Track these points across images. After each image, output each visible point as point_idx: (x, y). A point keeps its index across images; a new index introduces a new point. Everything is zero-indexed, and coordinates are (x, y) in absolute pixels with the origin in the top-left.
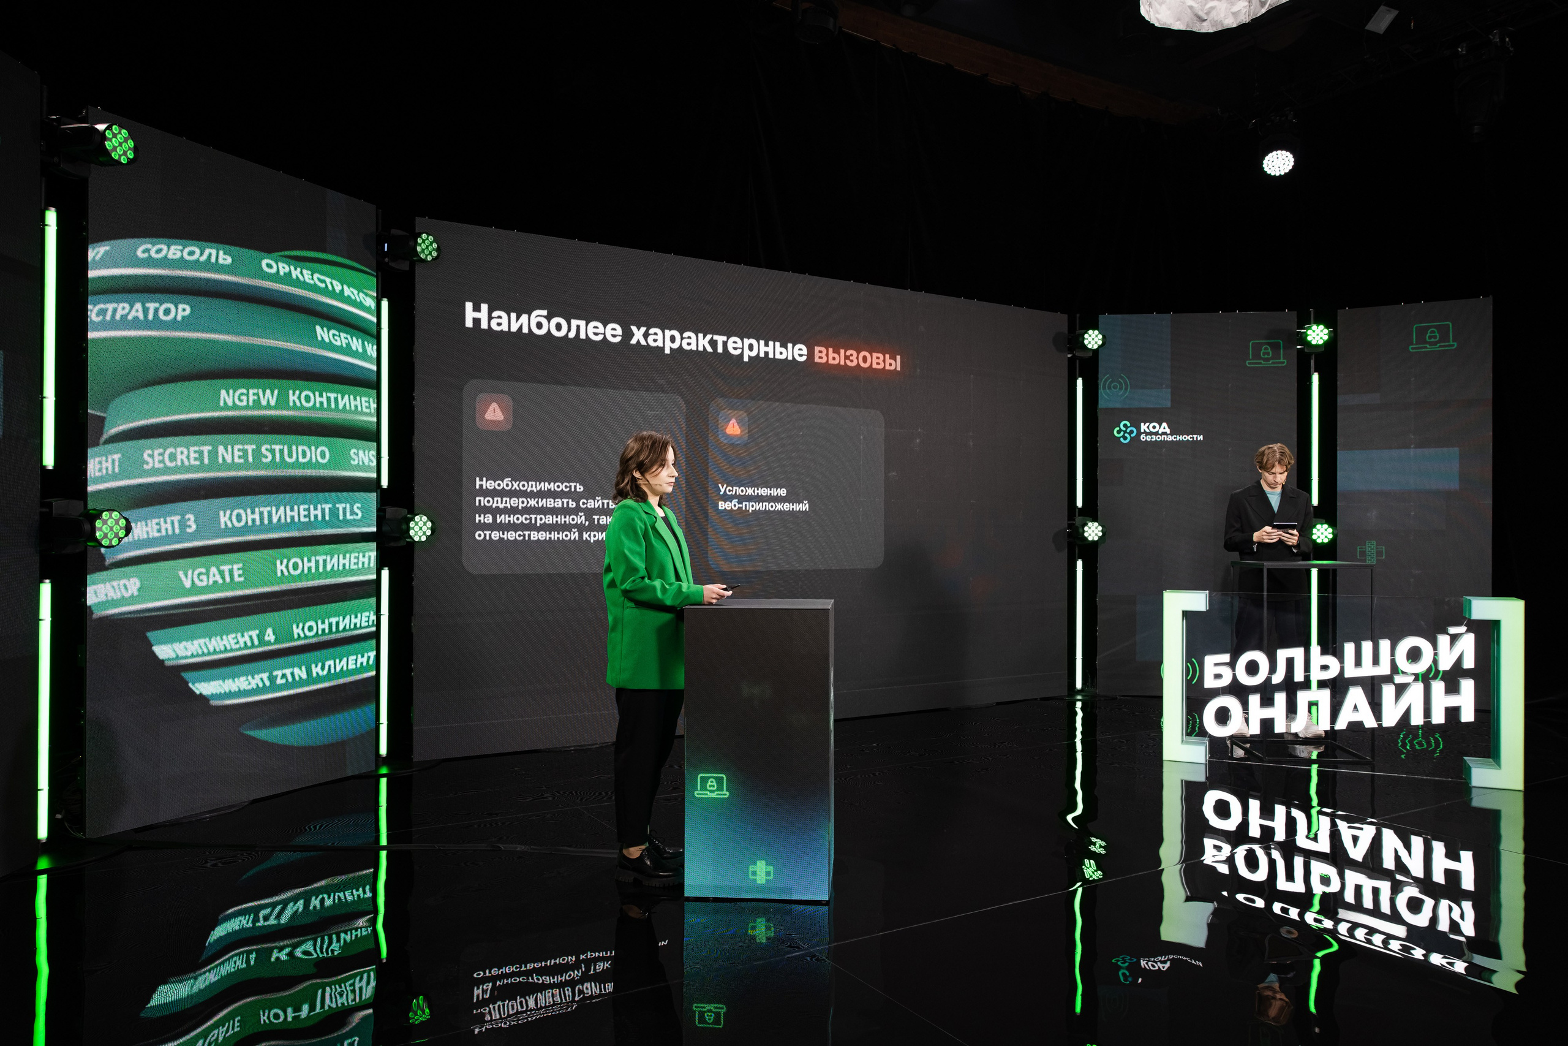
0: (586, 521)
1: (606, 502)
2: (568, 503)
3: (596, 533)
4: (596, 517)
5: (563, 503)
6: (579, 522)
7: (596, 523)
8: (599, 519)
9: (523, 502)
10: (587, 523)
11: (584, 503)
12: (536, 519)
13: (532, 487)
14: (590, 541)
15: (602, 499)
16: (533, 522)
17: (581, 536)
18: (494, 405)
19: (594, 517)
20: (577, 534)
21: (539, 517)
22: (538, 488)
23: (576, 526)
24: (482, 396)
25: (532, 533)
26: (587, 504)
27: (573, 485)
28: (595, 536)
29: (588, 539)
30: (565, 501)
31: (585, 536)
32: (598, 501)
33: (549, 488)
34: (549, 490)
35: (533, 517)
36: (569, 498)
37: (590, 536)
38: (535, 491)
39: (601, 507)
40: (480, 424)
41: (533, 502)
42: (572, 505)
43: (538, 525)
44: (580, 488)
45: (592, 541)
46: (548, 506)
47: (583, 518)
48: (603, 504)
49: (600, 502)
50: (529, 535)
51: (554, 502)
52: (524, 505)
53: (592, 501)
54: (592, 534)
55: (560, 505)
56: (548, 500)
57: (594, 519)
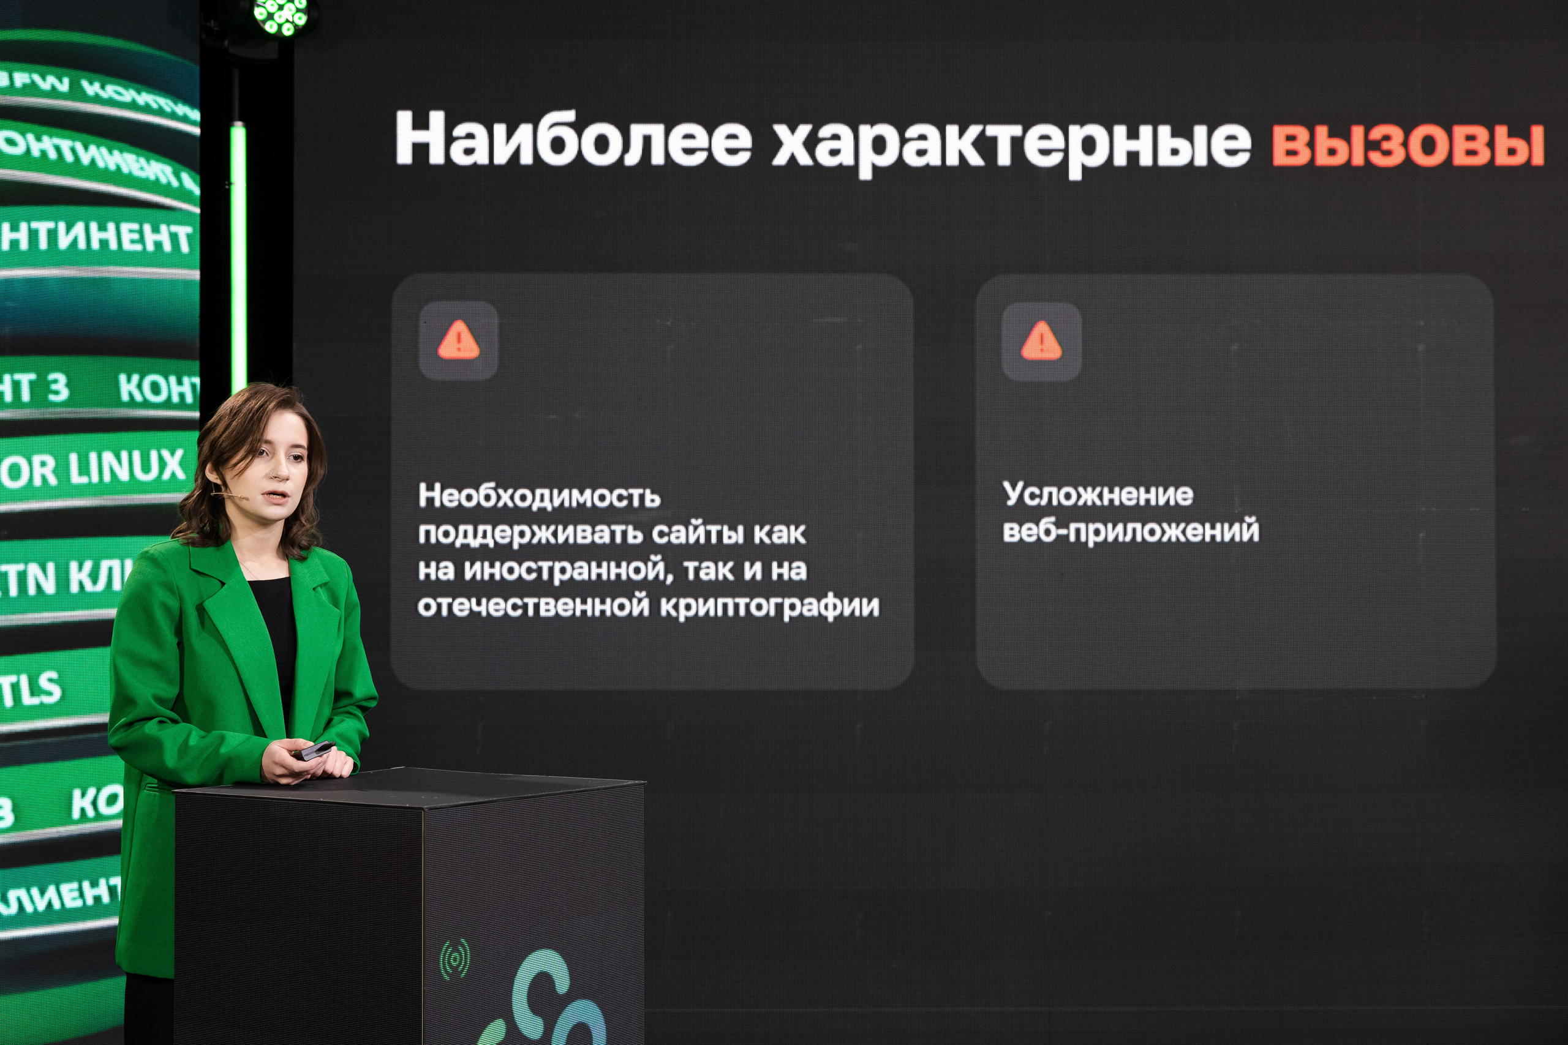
0: (666, 573)
1: (714, 529)
2: (624, 534)
3: (691, 601)
4: (691, 565)
5: (613, 533)
6: (651, 576)
7: (691, 576)
8: (697, 570)
9: (522, 534)
10: (670, 578)
11: (661, 534)
12: (551, 570)
13: (542, 500)
14: (677, 618)
15: (705, 523)
16: (545, 576)
17: (655, 607)
18: (459, 326)
19: (686, 564)
20: (646, 603)
21: (558, 566)
22: (557, 503)
23: (644, 584)
24: (431, 309)
25: (543, 601)
26: (668, 535)
27: (636, 492)
28: (688, 607)
29: (673, 613)
30: (618, 529)
31: (666, 607)
32: (696, 528)
33: (582, 501)
34: (581, 506)
35: (545, 565)
36: (627, 524)
37: (676, 607)
38: (549, 508)
39: (702, 541)
40: (427, 369)
41: (544, 534)
42: (635, 537)
43: (557, 583)
44: (653, 501)
45: (682, 619)
46: (580, 541)
47: (661, 566)
48: (708, 534)
49: (701, 531)
50: (537, 607)
51: (593, 533)
52: (526, 540)
53: (682, 528)
54: (683, 602)
55: (607, 539)
56: (580, 528)
57: (687, 569)
